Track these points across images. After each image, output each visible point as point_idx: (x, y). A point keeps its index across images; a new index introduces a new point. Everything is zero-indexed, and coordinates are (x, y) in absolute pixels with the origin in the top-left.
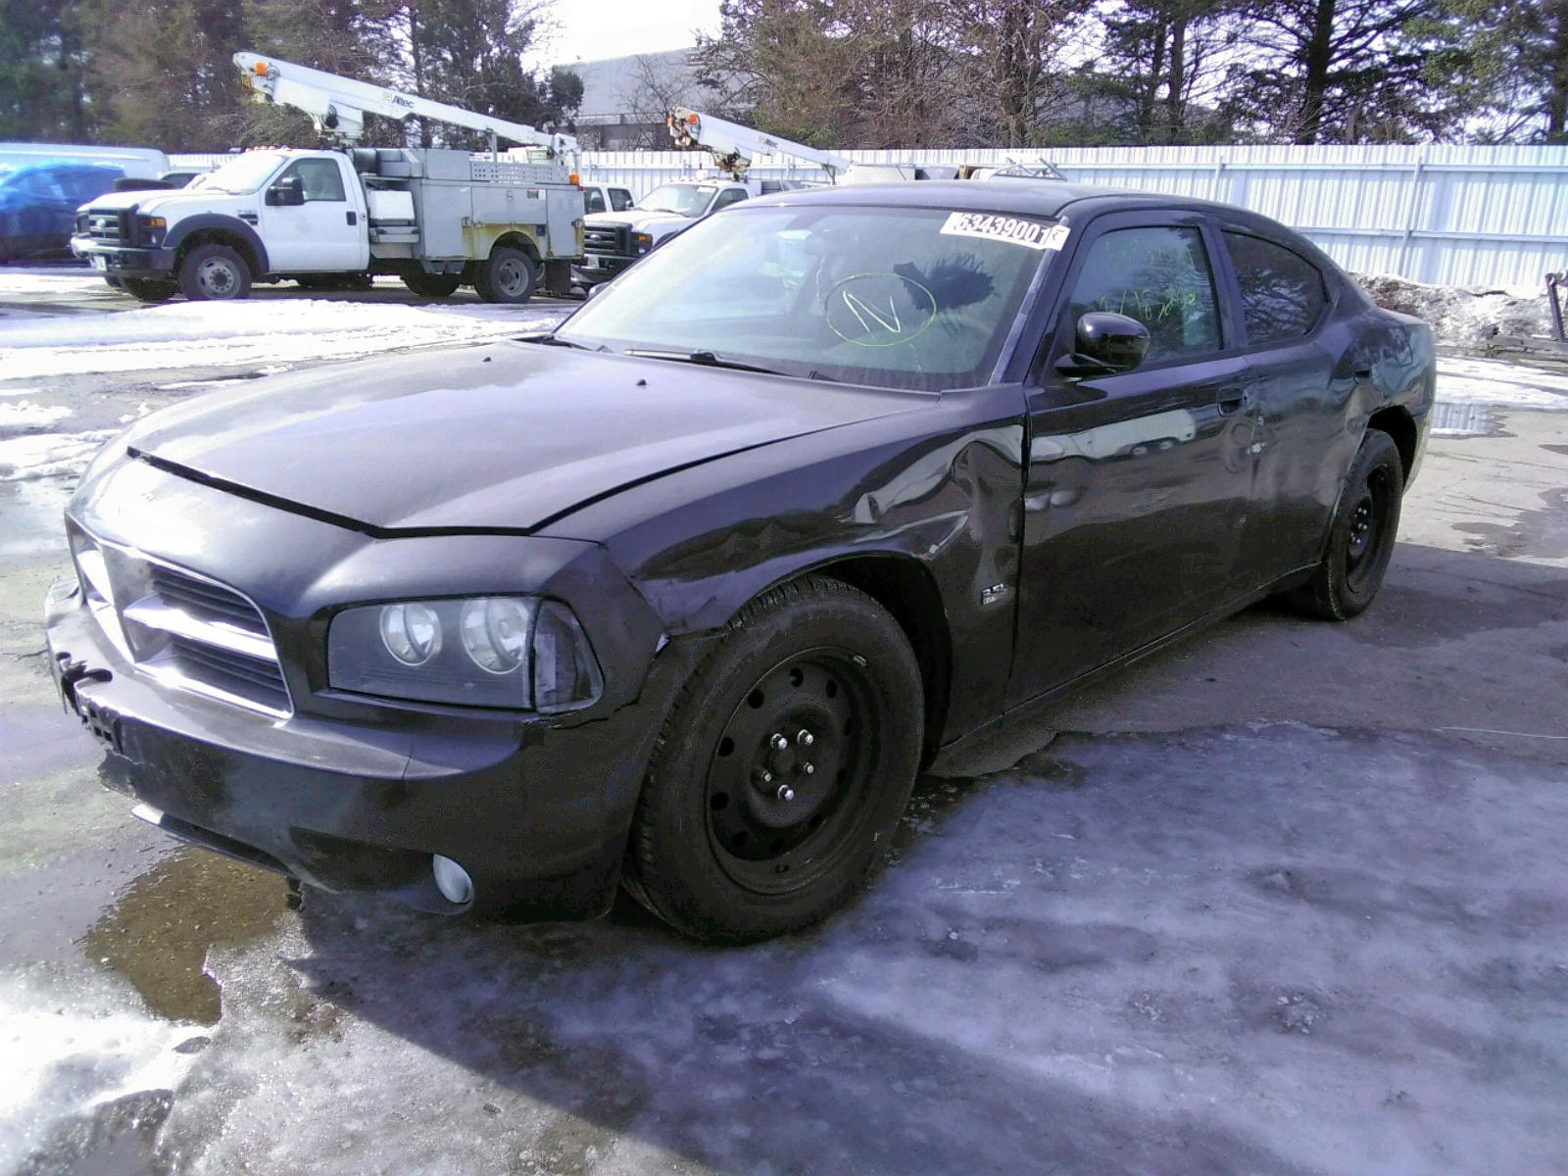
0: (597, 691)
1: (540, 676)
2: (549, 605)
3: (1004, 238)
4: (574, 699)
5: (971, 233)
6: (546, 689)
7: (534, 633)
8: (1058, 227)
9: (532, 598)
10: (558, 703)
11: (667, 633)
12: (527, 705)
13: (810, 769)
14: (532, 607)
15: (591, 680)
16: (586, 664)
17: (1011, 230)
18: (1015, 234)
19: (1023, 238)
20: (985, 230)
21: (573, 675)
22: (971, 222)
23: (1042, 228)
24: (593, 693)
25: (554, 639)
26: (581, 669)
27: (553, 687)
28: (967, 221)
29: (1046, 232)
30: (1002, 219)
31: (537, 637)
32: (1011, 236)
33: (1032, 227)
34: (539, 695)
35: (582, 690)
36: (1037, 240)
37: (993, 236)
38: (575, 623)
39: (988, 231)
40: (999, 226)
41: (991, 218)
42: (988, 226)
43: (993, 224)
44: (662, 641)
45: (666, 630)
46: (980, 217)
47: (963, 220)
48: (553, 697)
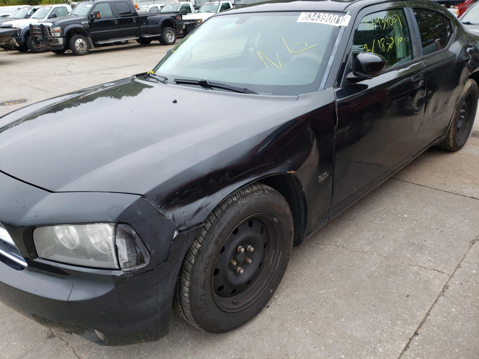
0: (147, 260)
1: (120, 257)
2: (120, 226)
3: (323, 22)
4: (137, 264)
5: (309, 21)
6: (124, 262)
7: (115, 239)
8: (347, 16)
9: (113, 224)
10: (130, 267)
11: (178, 230)
12: (117, 267)
13: (250, 261)
14: (113, 227)
15: (144, 256)
16: (141, 249)
17: (326, 18)
18: (328, 20)
19: (331, 22)
20: (315, 19)
21: (136, 255)
22: (309, 16)
23: (339, 17)
24: (146, 261)
25: (124, 240)
26: (138, 251)
27: (127, 260)
28: (308, 16)
29: (341, 18)
30: (322, 14)
31: (117, 240)
32: (326, 21)
33: (335, 16)
34: (121, 264)
35: (140, 260)
36: (337, 22)
37: (319, 22)
38: (134, 232)
39: (316, 20)
40: (321, 17)
41: (318, 14)
42: (316, 18)
43: (318, 17)
44: (176, 234)
45: (177, 229)
46: (313, 13)
47: (306, 15)
48: (128, 265)
